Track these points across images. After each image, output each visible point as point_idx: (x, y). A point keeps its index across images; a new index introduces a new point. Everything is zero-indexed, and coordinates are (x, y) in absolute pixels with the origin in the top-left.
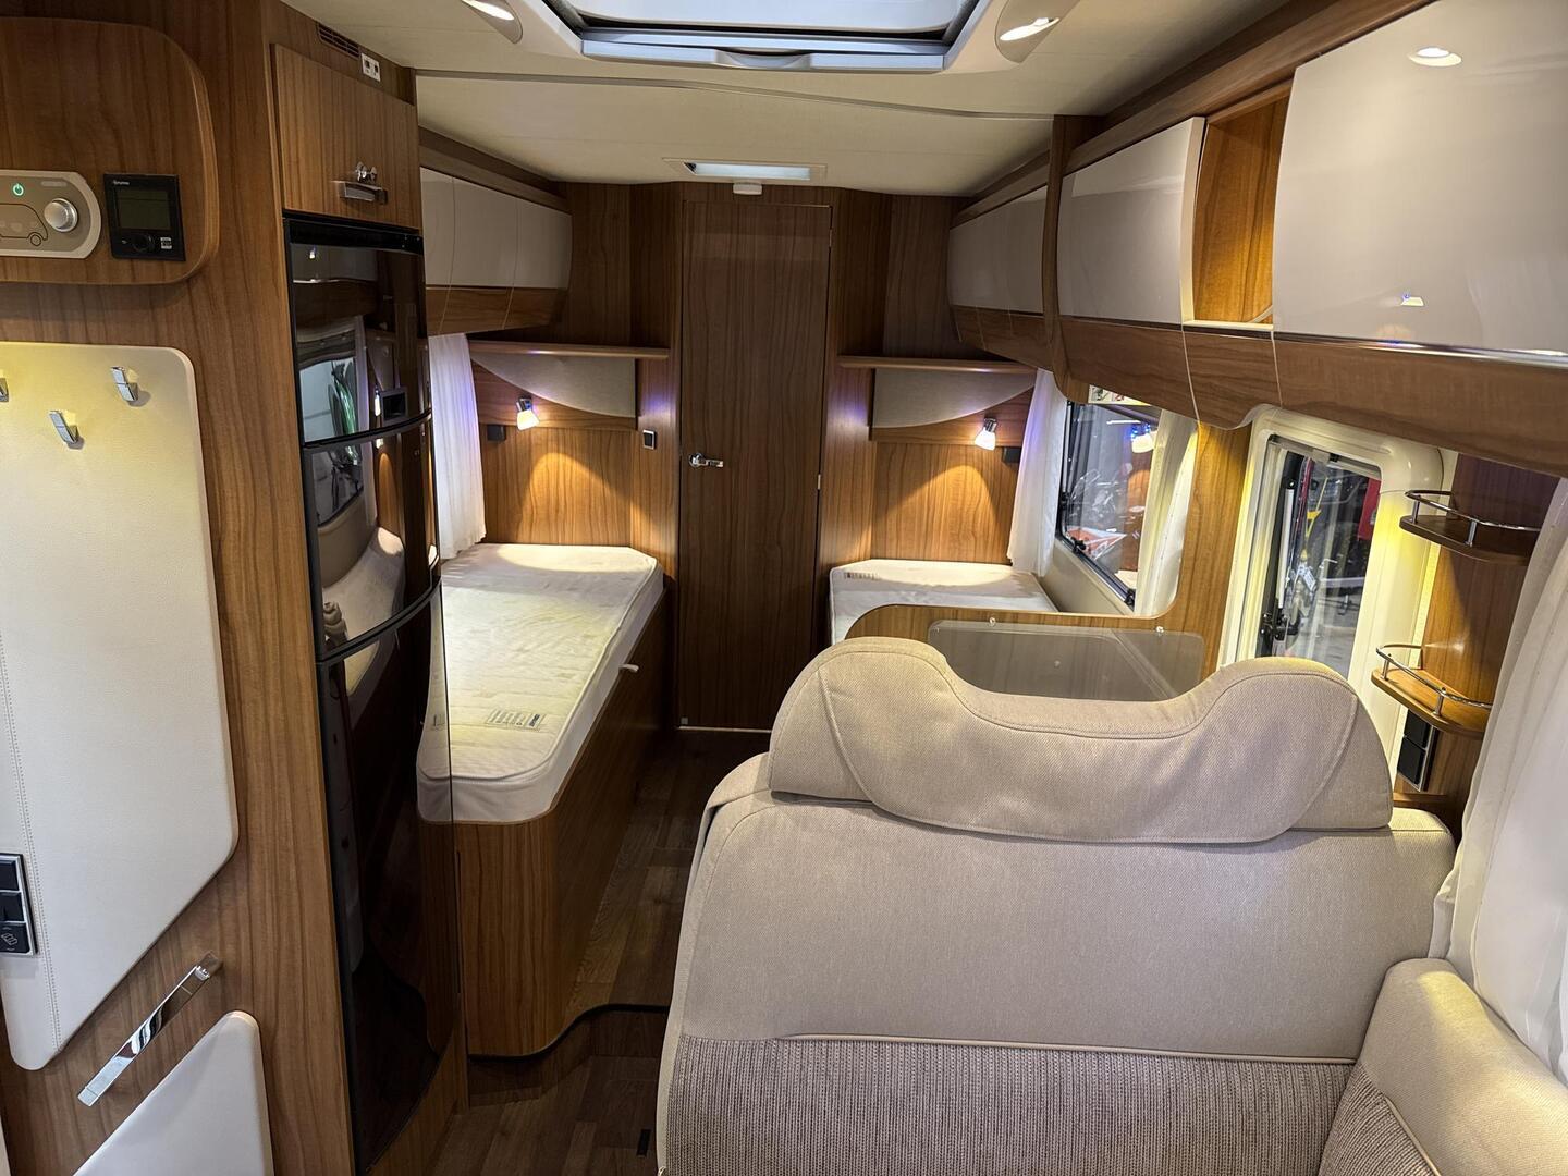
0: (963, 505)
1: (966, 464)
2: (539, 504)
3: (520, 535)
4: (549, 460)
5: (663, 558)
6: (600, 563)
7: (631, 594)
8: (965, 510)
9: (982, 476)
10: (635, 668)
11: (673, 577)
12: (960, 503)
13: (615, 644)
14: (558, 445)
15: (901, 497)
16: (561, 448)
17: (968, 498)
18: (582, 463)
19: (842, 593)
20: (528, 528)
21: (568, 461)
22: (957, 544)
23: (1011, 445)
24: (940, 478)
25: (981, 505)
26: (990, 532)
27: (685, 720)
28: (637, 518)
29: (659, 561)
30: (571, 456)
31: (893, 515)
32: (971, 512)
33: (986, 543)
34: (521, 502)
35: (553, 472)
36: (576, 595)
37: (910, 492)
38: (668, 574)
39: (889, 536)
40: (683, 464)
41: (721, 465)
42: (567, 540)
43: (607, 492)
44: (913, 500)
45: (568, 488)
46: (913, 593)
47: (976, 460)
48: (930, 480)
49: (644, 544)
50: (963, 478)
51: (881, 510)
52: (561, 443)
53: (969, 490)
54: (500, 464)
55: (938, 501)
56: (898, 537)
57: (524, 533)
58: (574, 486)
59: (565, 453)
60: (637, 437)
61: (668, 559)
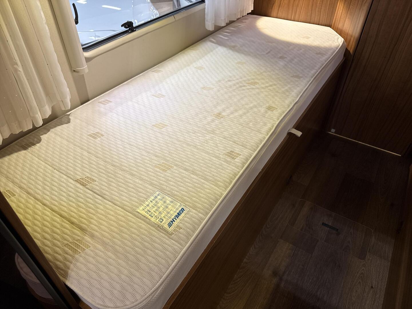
5: (349, 38)
6: (308, 38)
7: (318, 67)
10: (299, 134)
11: (351, 52)
13: (286, 119)
20: (277, 8)
27: (333, 130)
28: (340, 9)
29: (346, 40)
36: (282, 63)
38: (349, 49)
42: (296, 18)
49: (340, 26)
57: (274, 12)
61: (352, 40)
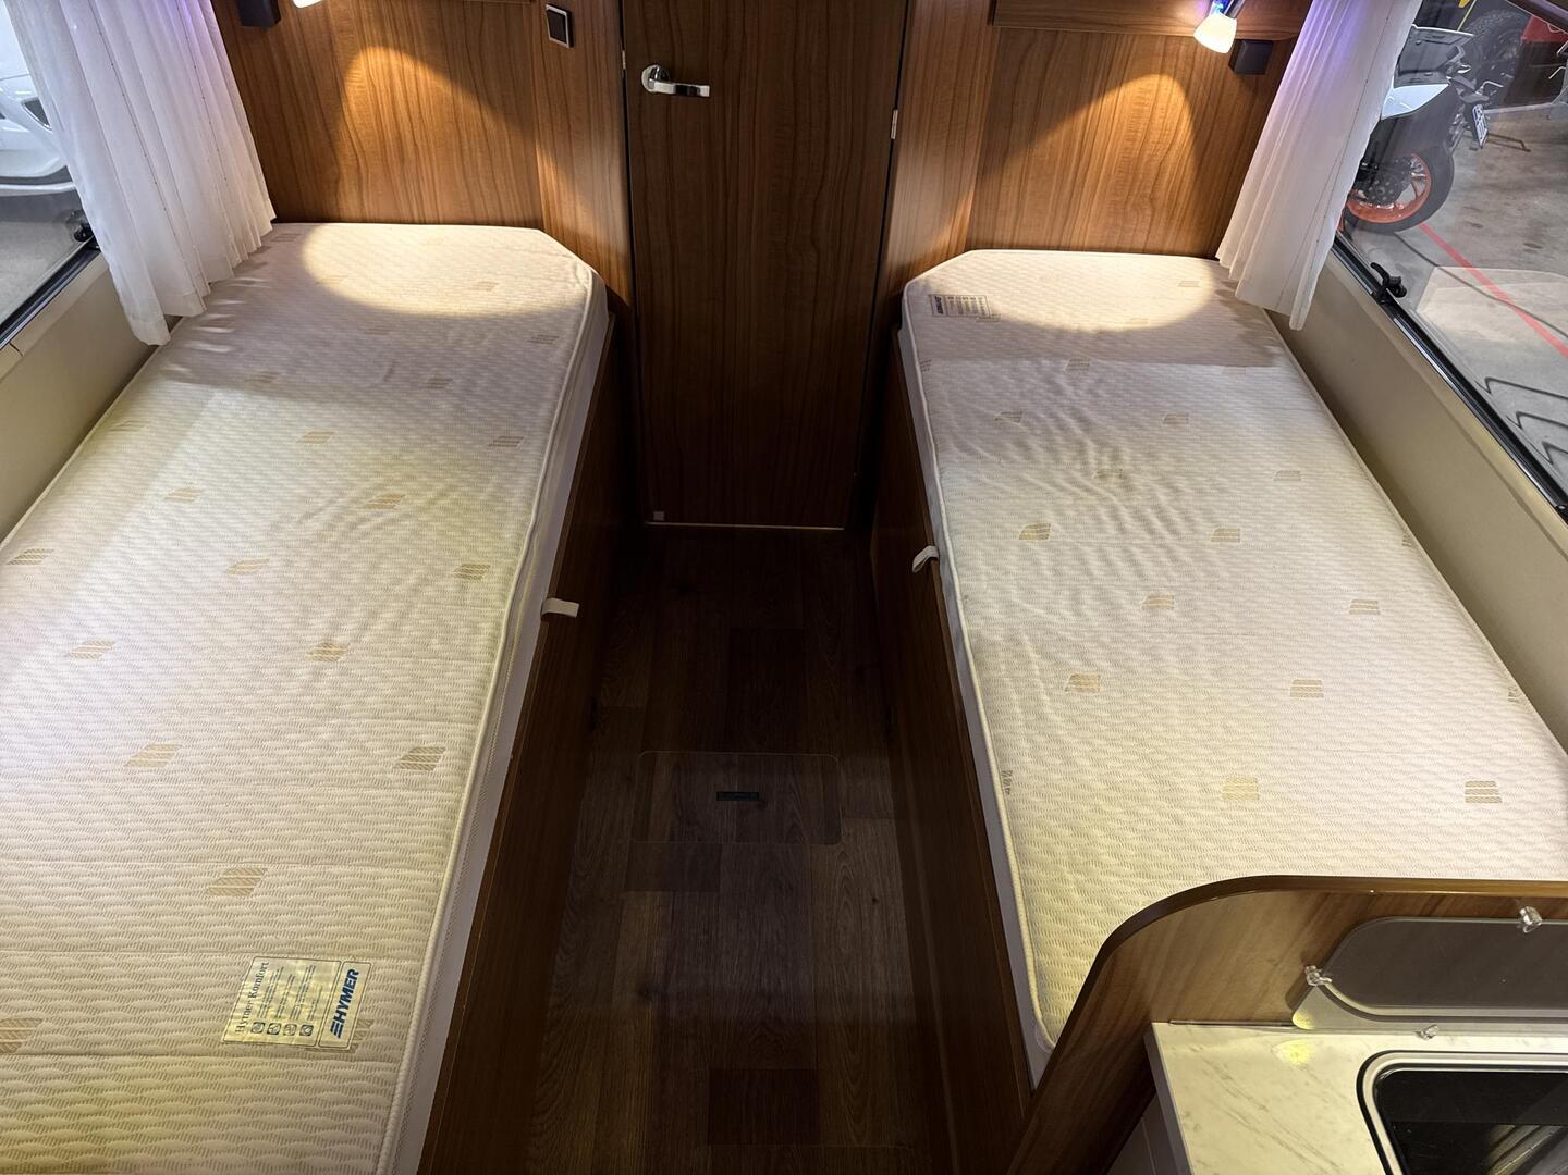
0: (1142, 150)
1: (1162, 72)
2: (366, 146)
3: (343, 204)
4: (372, 61)
6: (489, 286)
8: (1145, 160)
9: (1187, 96)
10: (571, 609)
11: (624, 297)
12: (1137, 145)
14: (383, 29)
15: (1033, 135)
16: (389, 35)
17: (1154, 137)
18: (434, 65)
19: (937, 366)
20: (355, 193)
21: (408, 65)
22: (1120, 222)
23: (1258, 37)
24: (1109, 100)
25: (1173, 152)
26: (1181, 200)
27: (659, 516)
29: (597, 265)
30: (413, 54)
31: (1015, 167)
32: (1154, 165)
33: (1170, 217)
34: (331, 143)
35: (382, 84)
36: (444, 404)
37: (1052, 124)
38: (614, 290)
39: (1002, 207)
40: (630, 88)
41: (704, 90)
43: (490, 123)
44: (1056, 140)
45: (415, 117)
46: (1065, 364)
47: (1181, 64)
48: (1090, 103)
49: (566, 225)
50: (1151, 96)
51: (994, 155)
52: (387, 26)
53: (1158, 122)
54: (279, 71)
55: (1100, 141)
56: (1019, 207)
57: (349, 202)
58: (426, 114)
59: (398, 48)
60: (535, 18)
61: (613, 259)
